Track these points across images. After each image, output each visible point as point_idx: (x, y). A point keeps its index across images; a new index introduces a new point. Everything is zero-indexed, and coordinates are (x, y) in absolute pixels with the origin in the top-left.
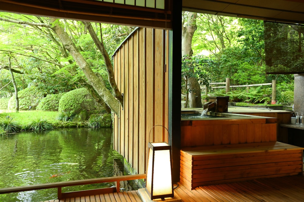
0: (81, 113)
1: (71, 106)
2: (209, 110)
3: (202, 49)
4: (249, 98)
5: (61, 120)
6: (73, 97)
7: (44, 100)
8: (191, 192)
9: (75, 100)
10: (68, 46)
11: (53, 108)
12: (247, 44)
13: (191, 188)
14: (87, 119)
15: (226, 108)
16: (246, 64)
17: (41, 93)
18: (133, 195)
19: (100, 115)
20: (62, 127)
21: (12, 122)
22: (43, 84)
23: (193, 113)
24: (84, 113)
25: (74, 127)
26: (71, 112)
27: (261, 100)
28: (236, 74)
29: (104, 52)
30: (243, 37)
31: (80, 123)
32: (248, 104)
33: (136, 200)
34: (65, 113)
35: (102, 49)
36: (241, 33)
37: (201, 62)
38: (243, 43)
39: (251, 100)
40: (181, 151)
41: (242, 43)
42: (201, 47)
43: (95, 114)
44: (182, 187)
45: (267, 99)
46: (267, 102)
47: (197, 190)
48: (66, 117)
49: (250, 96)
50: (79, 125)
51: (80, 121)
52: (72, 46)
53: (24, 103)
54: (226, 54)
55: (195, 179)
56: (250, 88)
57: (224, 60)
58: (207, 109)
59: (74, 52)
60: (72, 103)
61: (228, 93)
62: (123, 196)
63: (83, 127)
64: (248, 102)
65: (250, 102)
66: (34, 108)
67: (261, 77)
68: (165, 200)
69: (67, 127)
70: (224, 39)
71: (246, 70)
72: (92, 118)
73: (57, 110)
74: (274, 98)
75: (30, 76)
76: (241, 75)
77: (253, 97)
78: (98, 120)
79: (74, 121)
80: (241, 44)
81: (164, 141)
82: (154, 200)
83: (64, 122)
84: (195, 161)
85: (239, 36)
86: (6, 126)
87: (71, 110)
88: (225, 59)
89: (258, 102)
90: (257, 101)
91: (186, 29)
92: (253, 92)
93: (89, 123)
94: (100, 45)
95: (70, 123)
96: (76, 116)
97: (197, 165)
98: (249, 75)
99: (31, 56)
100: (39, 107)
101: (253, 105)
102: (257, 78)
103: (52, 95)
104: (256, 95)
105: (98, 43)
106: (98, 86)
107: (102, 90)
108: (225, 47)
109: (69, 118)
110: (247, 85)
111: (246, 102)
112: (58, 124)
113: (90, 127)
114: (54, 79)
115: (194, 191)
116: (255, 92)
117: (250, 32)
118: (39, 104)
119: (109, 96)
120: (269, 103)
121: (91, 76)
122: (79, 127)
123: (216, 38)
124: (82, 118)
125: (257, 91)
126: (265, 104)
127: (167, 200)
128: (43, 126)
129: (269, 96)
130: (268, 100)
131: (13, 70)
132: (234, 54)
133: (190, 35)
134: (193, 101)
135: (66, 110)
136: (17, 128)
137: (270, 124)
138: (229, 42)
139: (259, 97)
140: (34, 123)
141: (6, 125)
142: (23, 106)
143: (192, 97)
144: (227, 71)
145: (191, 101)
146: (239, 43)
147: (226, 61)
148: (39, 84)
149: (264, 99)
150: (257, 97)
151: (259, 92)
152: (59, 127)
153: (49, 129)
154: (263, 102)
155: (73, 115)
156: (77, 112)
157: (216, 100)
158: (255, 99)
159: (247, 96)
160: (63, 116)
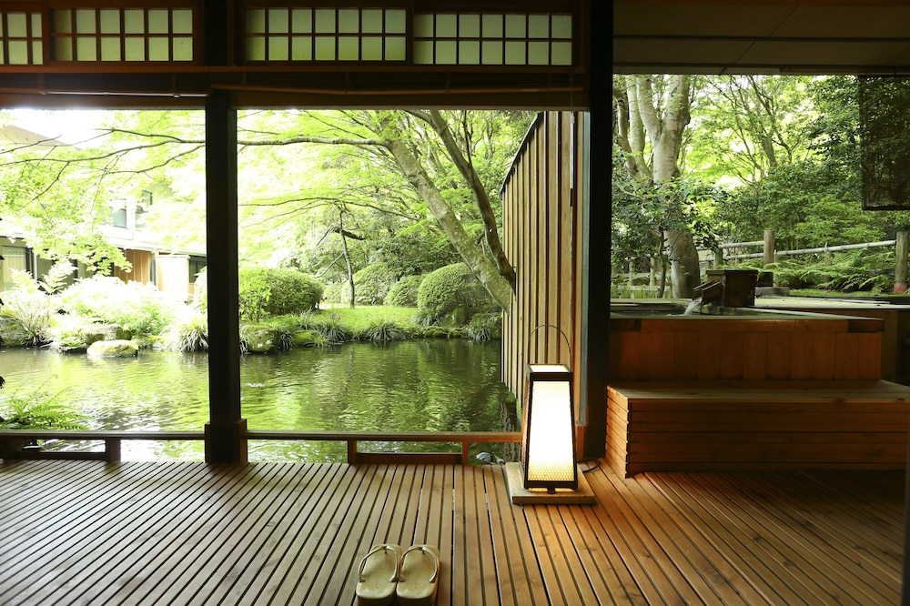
0: (455, 311)
1: (439, 297)
2: (705, 301)
3: (720, 173)
4: (831, 279)
5: (420, 322)
6: (442, 280)
7: (395, 286)
8: (623, 482)
9: (446, 285)
10: (414, 176)
11: (409, 301)
12: (835, 153)
13: (624, 473)
14: (466, 322)
15: (749, 297)
16: (830, 200)
17: (392, 274)
18: (493, 475)
19: (492, 314)
20: (421, 337)
21: (338, 324)
22: (395, 258)
23: (670, 309)
24: (461, 310)
25: (442, 336)
26: (438, 307)
27: (864, 284)
28: (801, 224)
29: (474, 181)
30: (826, 137)
31: (452, 329)
32: (824, 293)
33: (495, 486)
34: (427, 310)
35: (470, 175)
36: (817, 127)
37: (694, 194)
38: (823, 150)
39: (835, 283)
40: (608, 388)
41: (820, 151)
42: (719, 170)
43: (483, 312)
44: (606, 469)
45: (880, 281)
46: (882, 287)
47: (639, 480)
48: (429, 318)
49: (833, 274)
50: (452, 333)
51: (453, 326)
52: (421, 177)
53: (365, 292)
54: (777, 179)
55: (635, 453)
56: (835, 254)
57: (771, 194)
58: (700, 300)
59: (425, 187)
60: (440, 291)
61: (768, 265)
62: (472, 473)
63: (459, 337)
64: (827, 289)
65: (832, 288)
66: (380, 302)
67: (871, 229)
68: (556, 493)
69: (430, 336)
70: (777, 147)
71: (830, 213)
72: (476, 321)
73: (415, 305)
74: (903, 278)
75: (374, 243)
76: (816, 225)
77: (840, 275)
78: (487, 324)
79: (444, 325)
80: (818, 153)
81: (558, 363)
82: (530, 489)
83: (425, 327)
84: (636, 411)
85: (813, 136)
86: (329, 330)
87: (438, 304)
88: (774, 190)
89: (856, 288)
90: (852, 285)
91: (664, 124)
92: (841, 264)
93: (469, 330)
94: (466, 168)
95: (436, 329)
96: (447, 316)
97: (640, 422)
98: (839, 226)
99: (367, 205)
100: (388, 299)
101: (841, 294)
102: (858, 233)
103: (410, 278)
104: (849, 272)
105: (462, 164)
106: (469, 253)
107: (478, 261)
108: (776, 165)
109: (434, 321)
110: (825, 249)
111: (822, 288)
112: (414, 330)
113: (471, 338)
114: (414, 247)
115: (631, 481)
116: (846, 265)
117: (843, 124)
118: (389, 294)
119: (490, 273)
120: (887, 289)
121: (456, 233)
122: (452, 337)
123: (755, 147)
124: (458, 321)
125: (853, 262)
126: (876, 291)
127: (561, 493)
128: (388, 332)
129: (886, 272)
130: (883, 283)
131: (345, 234)
132: (799, 177)
133: (673, 135)
134: (680, 284)
135: (428, 305)
136: (346, 334)
137: (862, 334)
138: (787, 154)
139: (856, 275)
140: (373, 327)
141: (329, 328)
142: (364, 297)
143: (678, 275)
144: (781, 220)
145: (677, 284)
146: (812, 151)
147: (776, 195)
148: (388, 257)
149: (873, 279)
150: (852, 277)
151: (858, 264)
152: (416, 337)
153: (398, 340)
154: (868, 287)
155: (442, 314)
156: (449, 309)
157: (724, 278)
158: (846, 279)
159: (825, 273)
160: (424, 316)
